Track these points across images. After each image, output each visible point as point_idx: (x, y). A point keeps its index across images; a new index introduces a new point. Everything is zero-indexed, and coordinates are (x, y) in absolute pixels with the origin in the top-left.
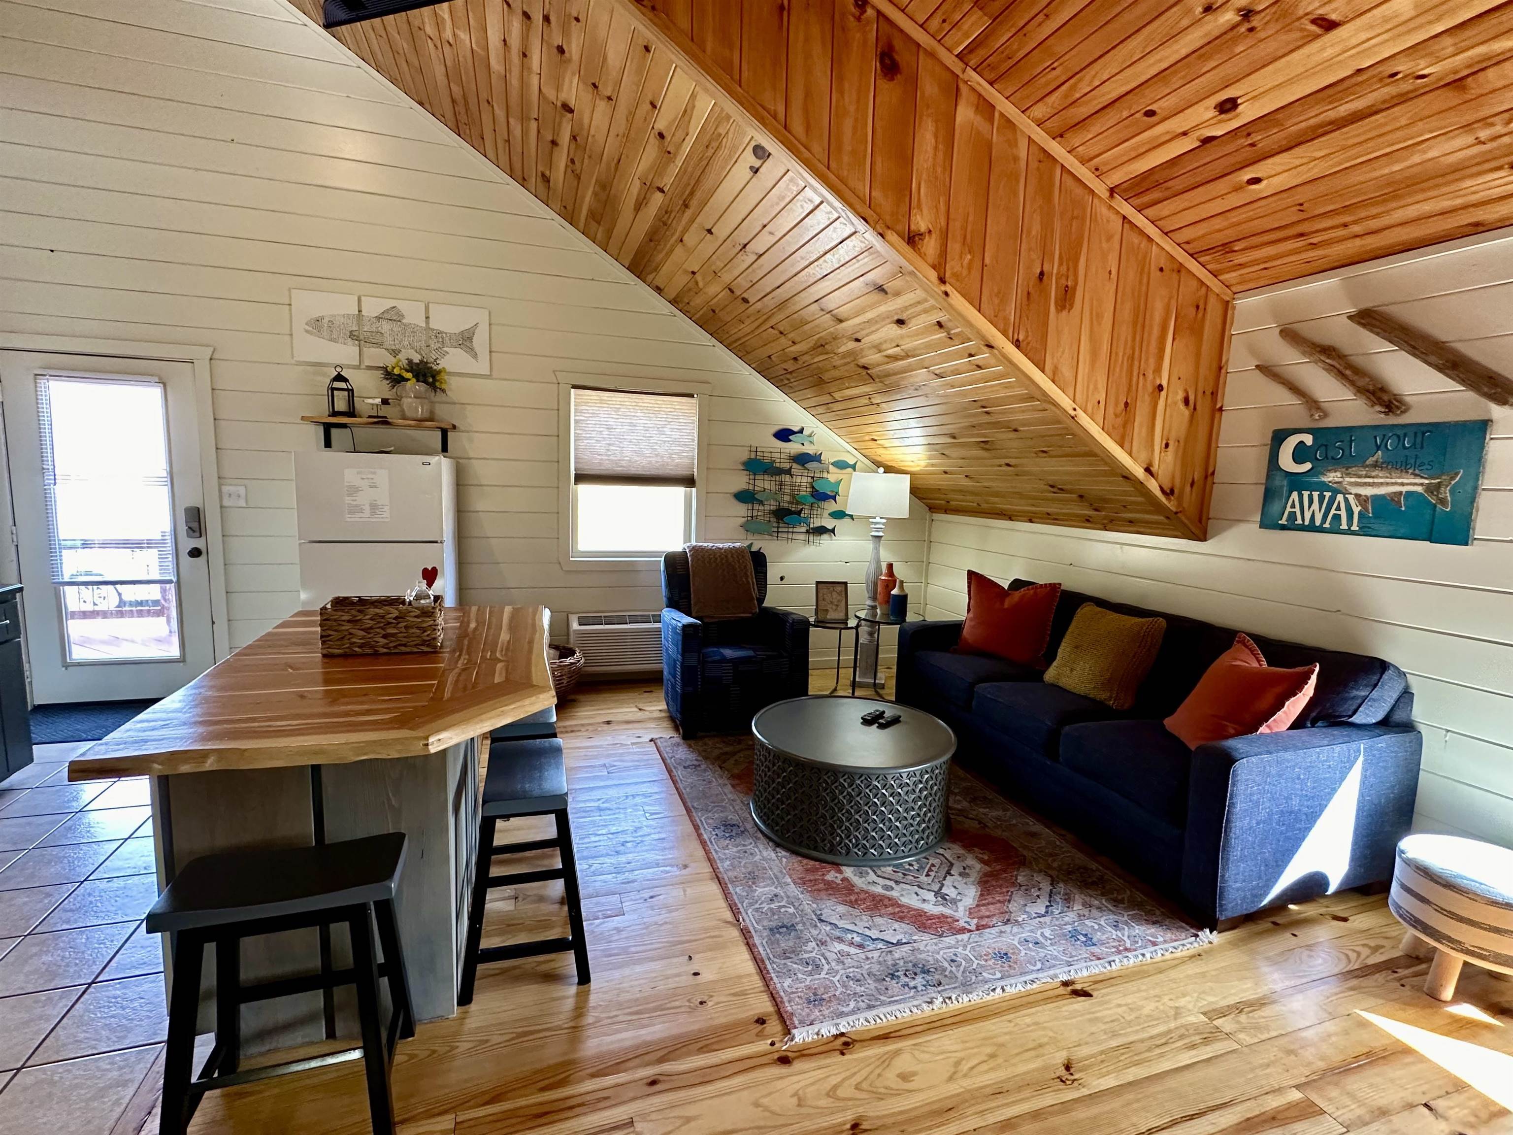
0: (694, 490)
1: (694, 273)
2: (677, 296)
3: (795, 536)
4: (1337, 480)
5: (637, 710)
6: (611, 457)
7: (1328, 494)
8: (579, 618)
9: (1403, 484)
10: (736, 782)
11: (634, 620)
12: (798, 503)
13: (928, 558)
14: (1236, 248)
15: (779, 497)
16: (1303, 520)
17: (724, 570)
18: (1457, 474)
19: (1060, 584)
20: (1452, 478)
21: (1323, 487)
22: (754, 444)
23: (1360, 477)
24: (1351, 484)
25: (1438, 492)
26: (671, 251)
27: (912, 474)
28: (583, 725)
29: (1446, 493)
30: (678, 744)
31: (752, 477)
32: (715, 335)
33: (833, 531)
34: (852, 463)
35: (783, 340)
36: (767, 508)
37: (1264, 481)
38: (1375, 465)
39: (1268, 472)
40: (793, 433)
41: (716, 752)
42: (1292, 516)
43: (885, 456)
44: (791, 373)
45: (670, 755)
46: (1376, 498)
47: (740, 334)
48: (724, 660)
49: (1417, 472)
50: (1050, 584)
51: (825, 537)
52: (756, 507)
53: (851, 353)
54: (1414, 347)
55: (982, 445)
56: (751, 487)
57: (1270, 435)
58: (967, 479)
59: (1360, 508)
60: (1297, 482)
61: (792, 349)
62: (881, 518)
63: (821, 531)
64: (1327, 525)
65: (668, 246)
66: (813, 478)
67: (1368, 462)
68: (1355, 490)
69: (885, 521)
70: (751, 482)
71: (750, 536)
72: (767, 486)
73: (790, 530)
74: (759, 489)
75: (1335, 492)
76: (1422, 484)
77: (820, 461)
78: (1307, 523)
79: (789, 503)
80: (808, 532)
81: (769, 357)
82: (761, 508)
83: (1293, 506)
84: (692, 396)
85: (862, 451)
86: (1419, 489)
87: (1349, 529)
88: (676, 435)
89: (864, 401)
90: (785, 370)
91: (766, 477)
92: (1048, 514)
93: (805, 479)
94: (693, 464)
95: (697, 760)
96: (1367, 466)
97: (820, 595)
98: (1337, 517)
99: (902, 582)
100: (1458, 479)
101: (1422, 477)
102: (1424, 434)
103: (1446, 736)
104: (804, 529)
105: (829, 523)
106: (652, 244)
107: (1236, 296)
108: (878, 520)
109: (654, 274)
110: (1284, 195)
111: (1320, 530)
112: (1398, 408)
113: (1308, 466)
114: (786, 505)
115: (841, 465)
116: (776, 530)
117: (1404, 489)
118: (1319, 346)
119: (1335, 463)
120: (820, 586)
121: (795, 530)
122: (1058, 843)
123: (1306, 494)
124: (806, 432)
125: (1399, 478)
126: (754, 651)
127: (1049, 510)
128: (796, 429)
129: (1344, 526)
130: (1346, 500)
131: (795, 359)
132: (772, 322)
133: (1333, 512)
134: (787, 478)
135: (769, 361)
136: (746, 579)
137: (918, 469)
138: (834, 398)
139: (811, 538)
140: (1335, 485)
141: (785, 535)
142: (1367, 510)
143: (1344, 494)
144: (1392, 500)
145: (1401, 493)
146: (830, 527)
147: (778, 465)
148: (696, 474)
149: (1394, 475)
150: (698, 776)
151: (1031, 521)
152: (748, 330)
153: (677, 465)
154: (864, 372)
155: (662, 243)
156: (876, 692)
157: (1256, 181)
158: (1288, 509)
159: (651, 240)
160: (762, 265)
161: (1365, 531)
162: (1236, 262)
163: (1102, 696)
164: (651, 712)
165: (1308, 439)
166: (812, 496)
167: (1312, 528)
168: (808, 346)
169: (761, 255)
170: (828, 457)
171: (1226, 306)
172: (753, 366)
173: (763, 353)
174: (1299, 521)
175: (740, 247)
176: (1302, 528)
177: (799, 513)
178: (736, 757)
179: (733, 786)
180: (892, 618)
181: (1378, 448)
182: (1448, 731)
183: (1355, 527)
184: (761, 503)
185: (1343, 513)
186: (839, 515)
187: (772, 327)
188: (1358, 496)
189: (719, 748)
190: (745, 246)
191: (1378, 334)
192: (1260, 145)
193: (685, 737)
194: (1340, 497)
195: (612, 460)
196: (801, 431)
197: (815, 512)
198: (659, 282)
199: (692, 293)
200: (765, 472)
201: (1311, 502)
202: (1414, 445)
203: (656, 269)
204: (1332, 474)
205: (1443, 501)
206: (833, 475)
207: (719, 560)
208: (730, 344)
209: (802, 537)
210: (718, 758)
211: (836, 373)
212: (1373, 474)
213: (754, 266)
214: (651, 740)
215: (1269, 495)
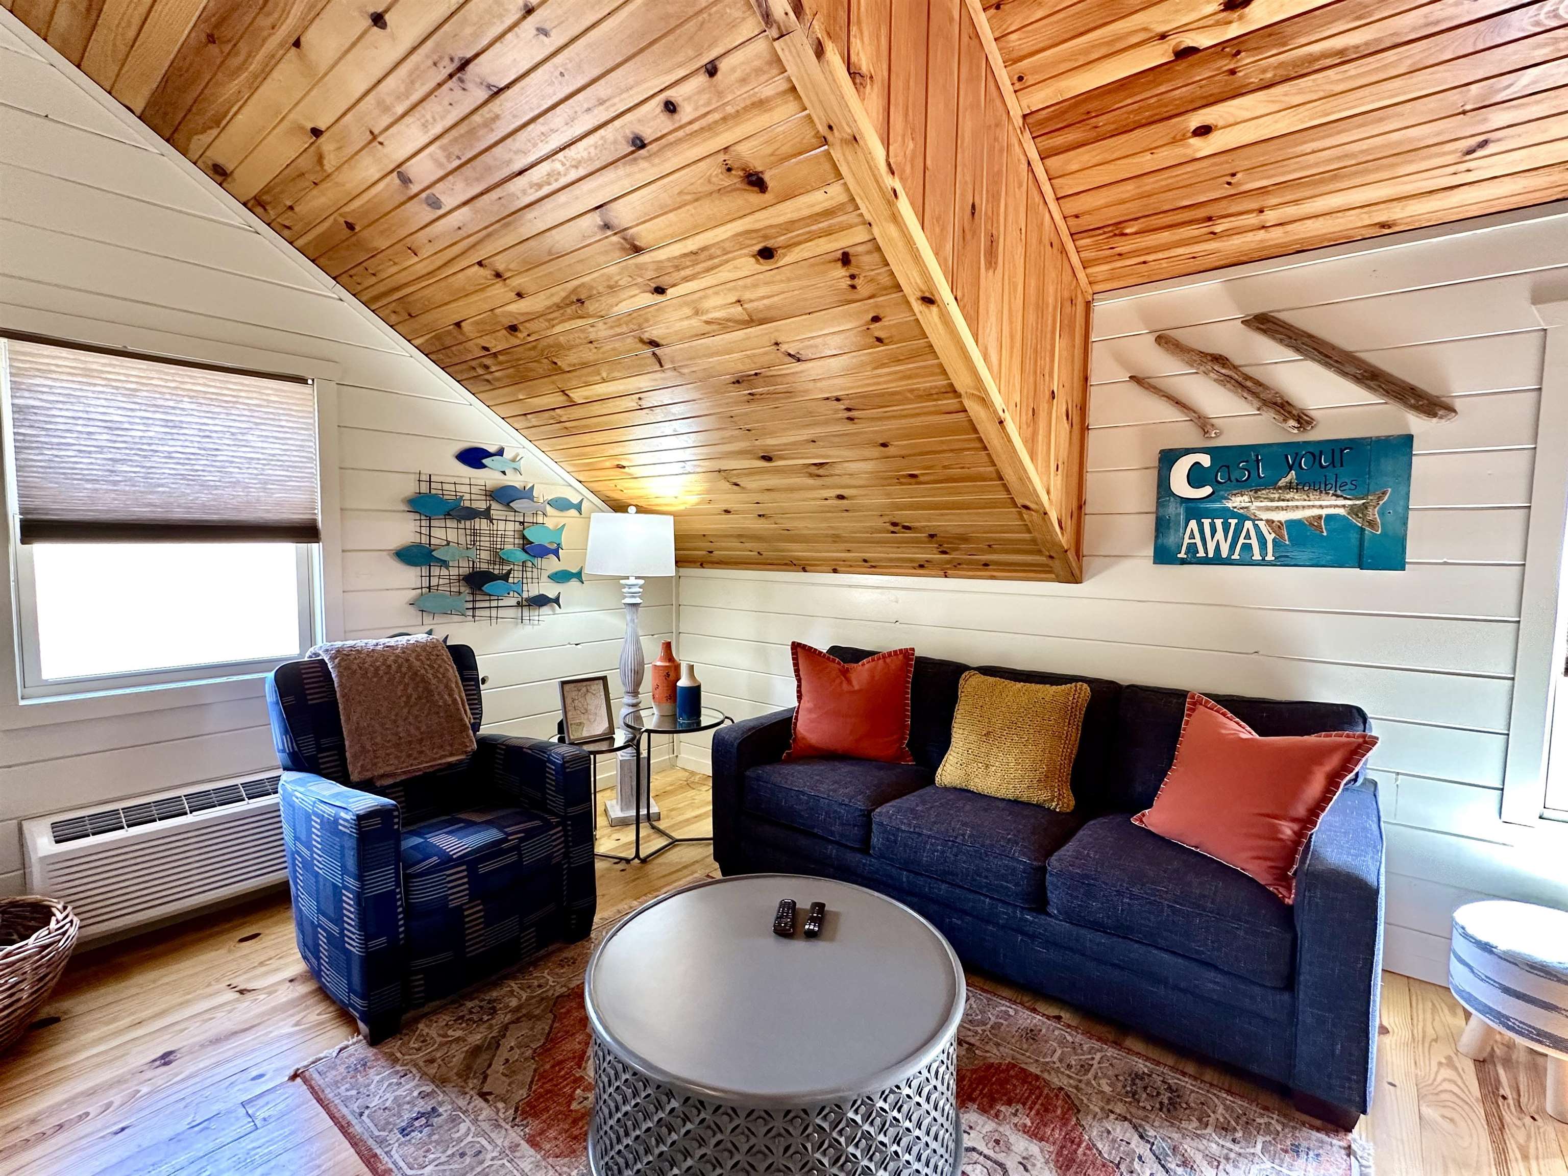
0: (315, 546)
1: (316, 132)
2: (267, 190)
3: (502, 613)
4: (1243, 505)
5: (232, 995)
6: (120, 487)
7: (1233, 522)
8: (54, 825)
9: (1321, 507)
10: (534, 1125)
11: (201, 802)
12: (503, 561)
13: (678, 626)
14: (1128, 231)
15: (472, 553)
16: (1206, 552)
17: (407, 685)
18: (1384, 493)
19: (913, 649)
20: (1379, 498)
21: (1226, 514)
22: (426, 471)
23: (1272, 500)
24: (1259, 508)
25: (1365, 515)
26: (265, 73)
27: (675, 515)
28: (91, 1093)
29: (1374, 514)
30: (364, 1064)
31: (423, 523)
32: (345, 278)
33: (557, 601)
34: (575, 500)
35: (499, 292)
36: (454, 572)
37: (1154, 509)
38: (1289, 487)
39: (1158, 499)
40: (488, 455)
41: (458, 1055)
42: (1192, 548)
43: (629, 489)
44: (495, 355)
45: (355, 1107)
46: (1291, 523)
47: (403, 278)
48: (448, 861)
49: (1339, 492)
50: (901, 650)
51: (545, 610)
52: (435, 571)
53: (638, 317)
54: (1326, 356)
55: (813, 470)
56: (425, 540)
57: (1157, 456)
58: (762, 520)
59: (1273, 535)
60: (1194, 509)
61: (513, 308)
62: (637, 578)
63: (541, 601)
64: (1236, 556)
65: (260, 56)
66: (522, 523)
67: (1281, 483)
68: (1265, 516)
69: (641, 582)
70: (424, 530)
71: (428, 619)
72: (452, 536)
73: (494, 604)
74: (437, 542)
75: (1242, 519)
76: (1344, 506)
77: (531, 498)
78: (1211, 555)
79: (489, 562)
80: (519, 605)
81: (458, 325)
82: (444, 572)
83: (1192, 536)
84: (302, 380)
85: (589, 485)
86: (1342, 512)
87: (1263, 559)
88: (275, 448)
89: (631, 403)
90: (486, 349)
91: (450, 523)
92: (865, 561)
93: (511, 526)
94: (314, 501)
95: (423, 1096)
96: (1280, 488)
97: (568, 701)
98: (1247, 547)
99: (691, 668)
100: (1386, 498)
101: (1345, 498)
102: (1342, 451)
103: (1396, 780)
104: (513, 602)
105: (550, 590)
106: (213, 49)
107: (1096, 296)
108: (632, 581)
109: (215, 132)
110: (1223, 158)
111: (1228, 562)
112: (1309, 423)
113: (1207, 490)
114: (484, 566)
115: (562, 505)
116: (470, 605)
117: (1324, 512)
118: (1211, 355)
119: (1241, 486)
120: (567, 687)
121: (501, 603)
122: (1069, 1038)
123: (1206, 522)
124: (508, 455)
125: (1319, 500)
126: (501, 829)
127: (866, 556)
128: (492, 449)
129: (1257, 556)
130: (1256, 527)
131: (513, 329)
132: (481, 253)
133: (1242, 541)
134: (482, 524)
135: (455, 332)
136: (450, 695)
137: (682, 507)
138: (572, 401)
139: (526, 612)
140: (1241, 511)
141: (486, 613)
142: (1282, 537)
143: (1253, 521)
144: (1311, 524)
145: (1320, 517)
146: (552, 595)
147: (467, 504)
148: (319, 518)
149: (1312, 497)
150: (444, 1144)
151: (835, 571)
152: (422, 269)
153: (279, 504)
154: (648, 351)
155: (243, 48)
156: (653, 827)
157: (1204, 131)
158: (1187, 541)
159: (211, 39)
160: (497, 117)
161: (1281, 561)
162: (1118, 250)
163: (1040, 796)
164: (271, 990)
165: (1205, 460)
166: (524, 550)
167: (1217, 560)
168: (548, 303)
169: (500, 91)
170: (542, 493)
171: (1088, 304)
172: (418, 342)
173: (446, 317)
174: (1201, 553)
175: (451, 68)
176: (1206, 561)
177: (505, 577)
178: (503, 1053)
179: (533, 1142)
180: (681, 721)
181: (1291, 468)
182: (1398, 774)
183: (1270, 557)
184: (444, 564)
185: (1254, 542)
186: (561, 577)
187: (480, 264)
188: (1270, 522)
189: (458, 1040)
190: (464, 65)
191: (1281, 341)
192: (1240, 74)
193: (374, 1040)
194: (1248, 524)
195: (125, 493)
196: (500, 452)
197: (529, 575)
198: (221, 154)
199: (305, 183)
200: (448, 515)
201: (1214, 531)
202: (1333, 463)
203: (218, 121)
204: (1239, 499)
205: (1372, 524)
206: (552, 519)
207: (394, 667)
208: (376, 298)
209: (512, 612)
210: (466, 1072)
211: (589, 354)
212: (1288, 496)
213: (477, 118)
214: (294, 1077)
215: (1162, 525)
